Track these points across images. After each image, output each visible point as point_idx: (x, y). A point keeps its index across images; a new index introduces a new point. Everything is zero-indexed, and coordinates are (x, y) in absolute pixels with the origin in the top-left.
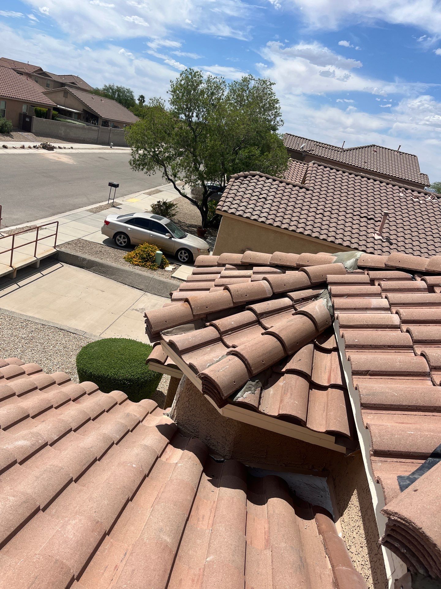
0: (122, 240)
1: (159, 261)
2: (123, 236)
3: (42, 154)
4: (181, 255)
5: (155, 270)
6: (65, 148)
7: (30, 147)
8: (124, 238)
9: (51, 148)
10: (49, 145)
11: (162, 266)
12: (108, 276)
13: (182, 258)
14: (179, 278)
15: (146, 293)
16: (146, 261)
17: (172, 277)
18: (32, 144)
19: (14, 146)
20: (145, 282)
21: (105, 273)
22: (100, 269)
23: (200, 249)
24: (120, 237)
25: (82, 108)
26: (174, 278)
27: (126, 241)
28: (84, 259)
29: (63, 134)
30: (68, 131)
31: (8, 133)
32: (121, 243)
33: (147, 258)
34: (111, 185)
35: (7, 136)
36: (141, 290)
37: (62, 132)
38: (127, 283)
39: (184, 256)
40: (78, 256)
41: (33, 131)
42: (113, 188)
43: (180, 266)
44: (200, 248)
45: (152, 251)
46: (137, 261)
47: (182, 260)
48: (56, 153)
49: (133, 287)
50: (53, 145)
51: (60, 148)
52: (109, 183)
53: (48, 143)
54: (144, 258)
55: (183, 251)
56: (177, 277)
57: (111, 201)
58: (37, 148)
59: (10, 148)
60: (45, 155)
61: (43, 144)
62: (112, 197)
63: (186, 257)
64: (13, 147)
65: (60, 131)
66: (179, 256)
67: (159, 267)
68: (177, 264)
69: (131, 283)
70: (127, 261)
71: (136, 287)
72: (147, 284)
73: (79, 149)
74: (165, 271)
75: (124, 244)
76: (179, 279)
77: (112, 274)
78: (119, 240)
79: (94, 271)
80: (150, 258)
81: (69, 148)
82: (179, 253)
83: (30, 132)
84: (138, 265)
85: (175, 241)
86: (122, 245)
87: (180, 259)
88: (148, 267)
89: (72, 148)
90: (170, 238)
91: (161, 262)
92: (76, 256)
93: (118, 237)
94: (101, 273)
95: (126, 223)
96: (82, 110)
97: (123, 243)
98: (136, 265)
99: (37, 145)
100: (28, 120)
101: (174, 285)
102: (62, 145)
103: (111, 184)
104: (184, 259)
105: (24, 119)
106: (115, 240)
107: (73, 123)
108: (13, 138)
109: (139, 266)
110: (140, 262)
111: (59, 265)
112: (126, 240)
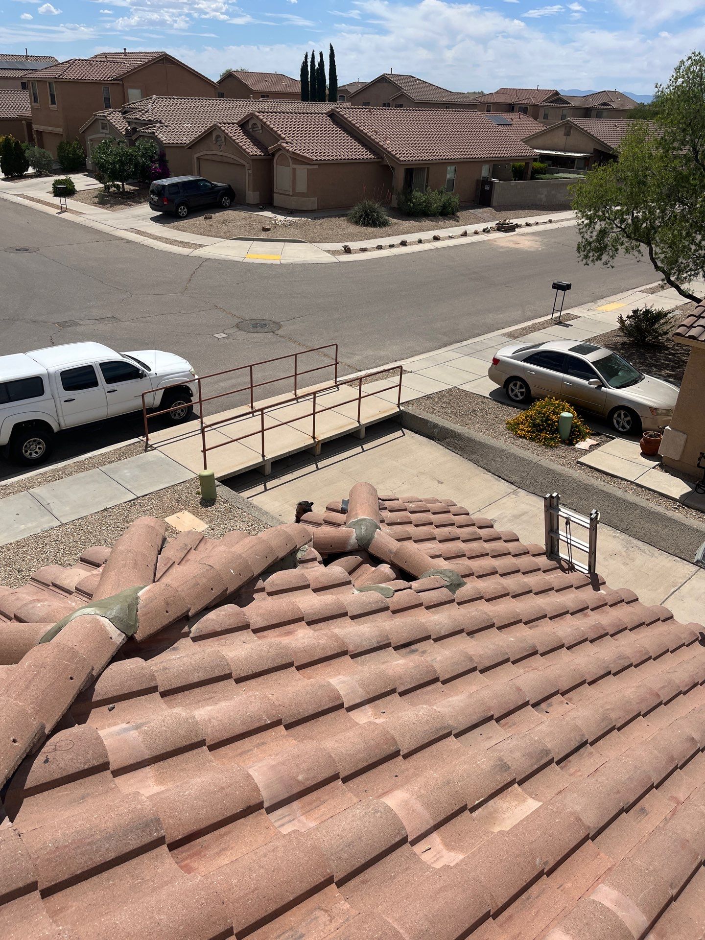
0: (517, 390)
1: (566, 431)
2: (519, 383)
3: (493, 240)
4: (619, 419)
5: (551, 447)
6: (537, 223)
7: (476, 233)
8: (521, 387)
9: (511, 228)
10: (507, 224)
11: (570, 441)
12: (466, 456)
13: (621, 424)
14: (592, 465)
15: (520, 490)
16: (541, 431)
17: (578, 462)
18: (480, 227)
19: (451, 235)
20: (522, 469)
21: (462, 449)
22: (456, 443)
23: (657, 409)
24: (515, 385)
25: (591, 147)
26: (582, 464)
27: (523, 392)
28: (435, 426)
29: (544, 199)
30: (553, 192)
31: (453, 214)
32: (516, 395)
33: (543, 425)
34: (557, 287)
35: (450, 219)
36: (512, 483)
37: (543, 196)
38: (492, 470)
39: (623, 420)
40: (427, 420)
41: (494, 203)
42: (561, 292)
43: (613, 439)
44: (657, 407)
45: (555, 413)
46: (524, 431)
47: (621, 429)
48: (518, 235)
49: (500, 477)
50: (515, 221)
51: (528, 225)
52: (554, 284)
53: (507, 221)
54: (539, 425)
55: (622, 413)
56: (587, 463)
57: (557, 315)
58: (489, 231)
59: (445, 239)
60: (496, 241)
61: (499, 224)
62: (558, 307)
63: (628, 422)
64: (449, 236)
65: (539, 196)
66: (615, 421)
67: (563, 442)
68: (607, 437)
69: (497, 470)
70: (509, 429)
71: (505, 477)
72: (525, 474)
73: (563, 220)
74: (574, 450)
75: (521, 398)
76: (591, 467)
77: (473, 453)
78: (512, 390)
79: (448, 446)
80: (548, 425)
81: (546, 223)
82: (616, 416)
83: (489, 206)
84: (524, 437)
85: (607, 393)
86: (518, 399)
87: (617, 426)
88: (540, 441)
89: (550, 221)
90: (599, 387)
91: (571, 432)
92: (425, 420)
93: (511, 386)
94: (455, 448)
95: (526, 360)
96: (592, 150)
97: (519, 394)
98: (520, 437)
99: (489, 227)
100: (487, 188)
101: (573, 479)
102: (531, 220)
103: (557, 284)
104: (623, 427)
105: (483, 188)
106: (507, 391)
107: (566, 178)
108: (458, 221)
109: (526, 439)
110: (528, 432)
111: (399, 433)
112: (524, 390)
